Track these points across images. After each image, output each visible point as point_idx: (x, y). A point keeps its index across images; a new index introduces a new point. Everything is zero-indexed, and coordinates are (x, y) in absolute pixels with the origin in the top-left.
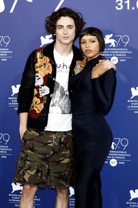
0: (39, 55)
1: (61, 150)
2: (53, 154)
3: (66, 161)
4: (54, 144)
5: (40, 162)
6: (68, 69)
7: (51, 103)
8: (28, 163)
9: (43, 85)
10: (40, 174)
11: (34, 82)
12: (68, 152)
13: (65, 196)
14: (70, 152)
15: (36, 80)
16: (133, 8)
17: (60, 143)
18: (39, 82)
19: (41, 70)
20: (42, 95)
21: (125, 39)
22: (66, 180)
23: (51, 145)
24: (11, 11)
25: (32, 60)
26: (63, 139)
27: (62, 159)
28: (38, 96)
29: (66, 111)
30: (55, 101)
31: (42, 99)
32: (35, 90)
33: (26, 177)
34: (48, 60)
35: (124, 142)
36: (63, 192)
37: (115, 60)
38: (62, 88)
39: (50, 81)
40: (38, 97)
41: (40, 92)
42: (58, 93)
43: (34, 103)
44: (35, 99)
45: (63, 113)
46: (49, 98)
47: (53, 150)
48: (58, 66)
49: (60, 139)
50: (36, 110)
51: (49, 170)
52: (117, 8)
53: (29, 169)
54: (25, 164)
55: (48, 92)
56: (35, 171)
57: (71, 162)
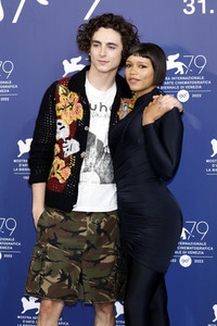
0: (61, 89)
1: (100, 242)
2: (88, 249)
3: (110, 259)
4: (89, 234)
5: (66, 262)
6: (109, 112)
7: (83, 167)
8: (47, 263)
9: (69, 138)
10: (67, 282)
11: (55, 133)
12: (112, 246)
13: (109, 316)
14: (116, 245)
15: (58, 130)
16: (212, 12)
17: (99, 231)
18: (63, 133)
19: (66, 114)
20: (68, 154)
21: (200, 62)
22: (109, 291)
23: (85, 234)
24: (15, 21)
25: (50, 98)
26: (103, 224)
27: (102, 256)
28: (61, 155)
29: (107, 180)
30: (88, 163)
31: (67, 161)
32: (57, 146)
33: (45, 287)
34: (77, 97)
35: (203, 228)
36: (105, 309)
37: (184, 96)
38: (100, 143)
39: (80, 131)
40: (62, 158)
41: (65, 149)
42: (93, 151)
43: (55, 166)
44: (57, 161)
45: (103, 182)
46: (79, 159)
47: (88, 242)
48: (93, 107)
49: (99, 224)
50: (59, 177)
51: (81, 274)
52: (185, 11)
53: (49, 274)
54: (42, 266)
55: (78, 150)
56: (59, 276)
57: (118, 261)
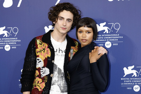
9: (44, 67)
15: (37, 63)
18: (40, 65)
19: (41, 54)
20: (43, 75)
25: (32, 46)
28: (40, 76)
30: (54, 80)
31: (43, 79)
32: (37, 72)
34: (46, 45)
37: (108, 45)
38: (59, 69)
39: (49, 63)
40: (40, 78)
41: (41, 73)
42: (56, 73)
43: (37, 82)
44: (38, 79)
46: (49, 78)
48: (55, 50)
50: (38, 88)
55: (49, 73)
